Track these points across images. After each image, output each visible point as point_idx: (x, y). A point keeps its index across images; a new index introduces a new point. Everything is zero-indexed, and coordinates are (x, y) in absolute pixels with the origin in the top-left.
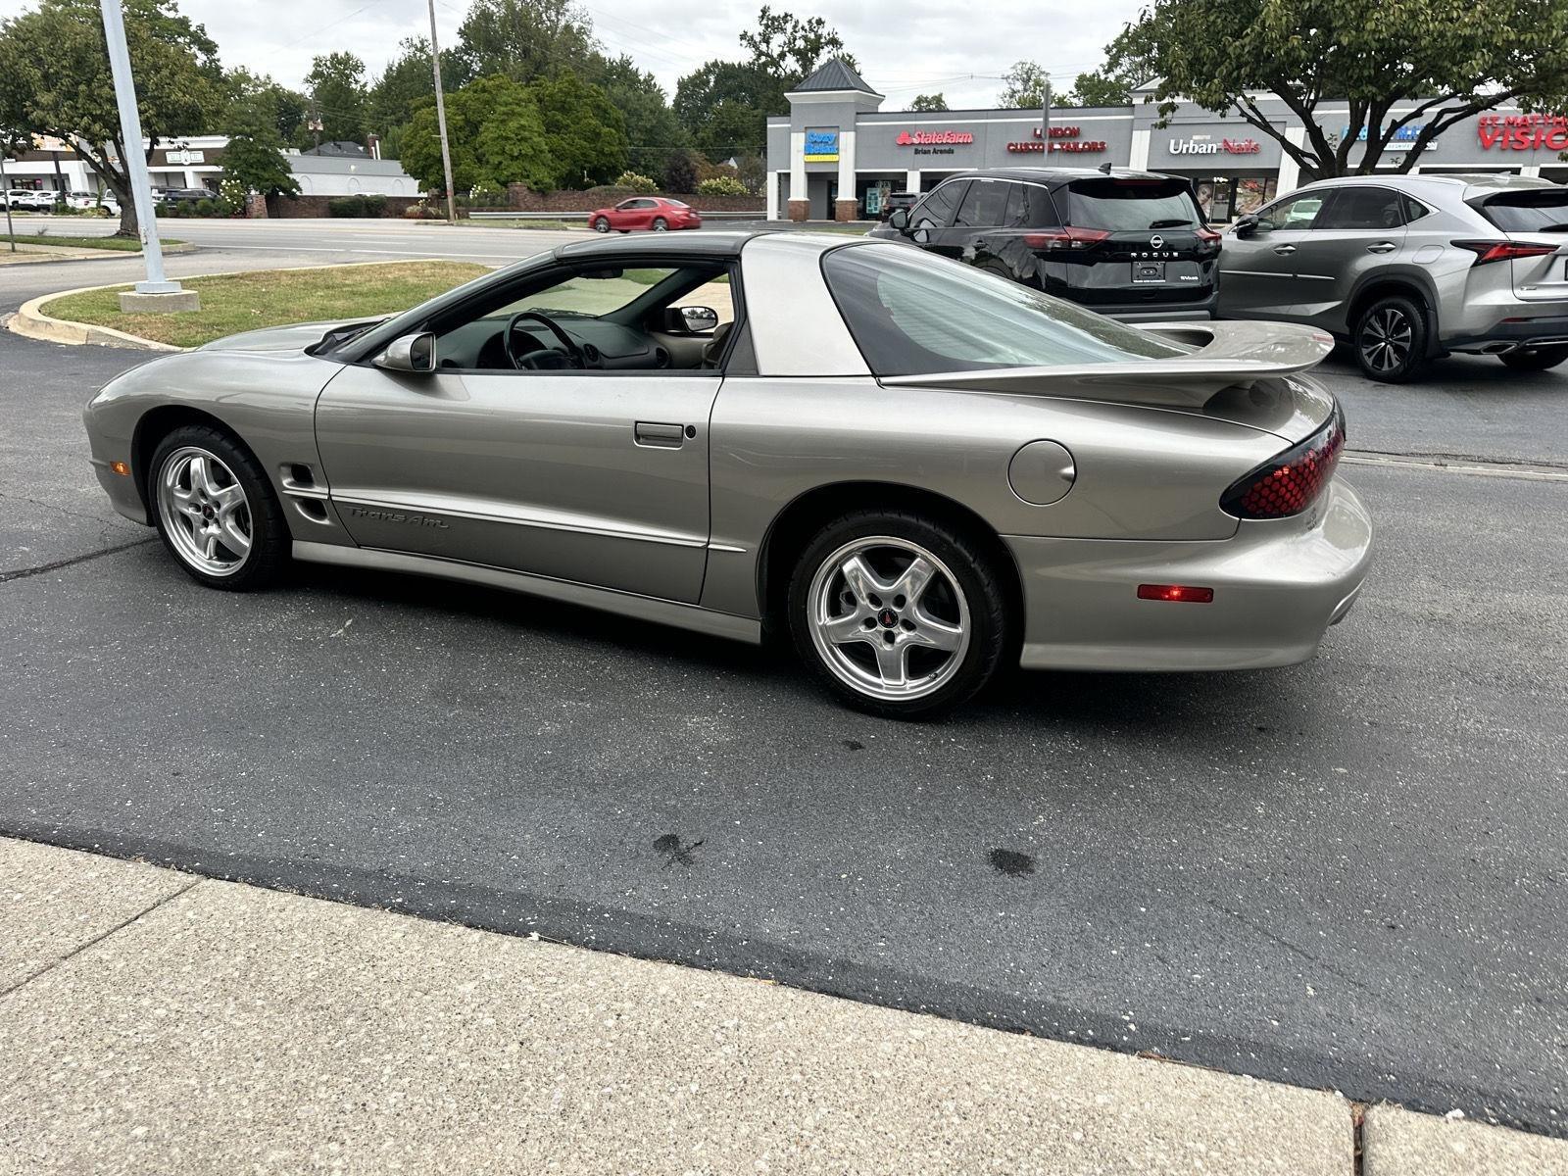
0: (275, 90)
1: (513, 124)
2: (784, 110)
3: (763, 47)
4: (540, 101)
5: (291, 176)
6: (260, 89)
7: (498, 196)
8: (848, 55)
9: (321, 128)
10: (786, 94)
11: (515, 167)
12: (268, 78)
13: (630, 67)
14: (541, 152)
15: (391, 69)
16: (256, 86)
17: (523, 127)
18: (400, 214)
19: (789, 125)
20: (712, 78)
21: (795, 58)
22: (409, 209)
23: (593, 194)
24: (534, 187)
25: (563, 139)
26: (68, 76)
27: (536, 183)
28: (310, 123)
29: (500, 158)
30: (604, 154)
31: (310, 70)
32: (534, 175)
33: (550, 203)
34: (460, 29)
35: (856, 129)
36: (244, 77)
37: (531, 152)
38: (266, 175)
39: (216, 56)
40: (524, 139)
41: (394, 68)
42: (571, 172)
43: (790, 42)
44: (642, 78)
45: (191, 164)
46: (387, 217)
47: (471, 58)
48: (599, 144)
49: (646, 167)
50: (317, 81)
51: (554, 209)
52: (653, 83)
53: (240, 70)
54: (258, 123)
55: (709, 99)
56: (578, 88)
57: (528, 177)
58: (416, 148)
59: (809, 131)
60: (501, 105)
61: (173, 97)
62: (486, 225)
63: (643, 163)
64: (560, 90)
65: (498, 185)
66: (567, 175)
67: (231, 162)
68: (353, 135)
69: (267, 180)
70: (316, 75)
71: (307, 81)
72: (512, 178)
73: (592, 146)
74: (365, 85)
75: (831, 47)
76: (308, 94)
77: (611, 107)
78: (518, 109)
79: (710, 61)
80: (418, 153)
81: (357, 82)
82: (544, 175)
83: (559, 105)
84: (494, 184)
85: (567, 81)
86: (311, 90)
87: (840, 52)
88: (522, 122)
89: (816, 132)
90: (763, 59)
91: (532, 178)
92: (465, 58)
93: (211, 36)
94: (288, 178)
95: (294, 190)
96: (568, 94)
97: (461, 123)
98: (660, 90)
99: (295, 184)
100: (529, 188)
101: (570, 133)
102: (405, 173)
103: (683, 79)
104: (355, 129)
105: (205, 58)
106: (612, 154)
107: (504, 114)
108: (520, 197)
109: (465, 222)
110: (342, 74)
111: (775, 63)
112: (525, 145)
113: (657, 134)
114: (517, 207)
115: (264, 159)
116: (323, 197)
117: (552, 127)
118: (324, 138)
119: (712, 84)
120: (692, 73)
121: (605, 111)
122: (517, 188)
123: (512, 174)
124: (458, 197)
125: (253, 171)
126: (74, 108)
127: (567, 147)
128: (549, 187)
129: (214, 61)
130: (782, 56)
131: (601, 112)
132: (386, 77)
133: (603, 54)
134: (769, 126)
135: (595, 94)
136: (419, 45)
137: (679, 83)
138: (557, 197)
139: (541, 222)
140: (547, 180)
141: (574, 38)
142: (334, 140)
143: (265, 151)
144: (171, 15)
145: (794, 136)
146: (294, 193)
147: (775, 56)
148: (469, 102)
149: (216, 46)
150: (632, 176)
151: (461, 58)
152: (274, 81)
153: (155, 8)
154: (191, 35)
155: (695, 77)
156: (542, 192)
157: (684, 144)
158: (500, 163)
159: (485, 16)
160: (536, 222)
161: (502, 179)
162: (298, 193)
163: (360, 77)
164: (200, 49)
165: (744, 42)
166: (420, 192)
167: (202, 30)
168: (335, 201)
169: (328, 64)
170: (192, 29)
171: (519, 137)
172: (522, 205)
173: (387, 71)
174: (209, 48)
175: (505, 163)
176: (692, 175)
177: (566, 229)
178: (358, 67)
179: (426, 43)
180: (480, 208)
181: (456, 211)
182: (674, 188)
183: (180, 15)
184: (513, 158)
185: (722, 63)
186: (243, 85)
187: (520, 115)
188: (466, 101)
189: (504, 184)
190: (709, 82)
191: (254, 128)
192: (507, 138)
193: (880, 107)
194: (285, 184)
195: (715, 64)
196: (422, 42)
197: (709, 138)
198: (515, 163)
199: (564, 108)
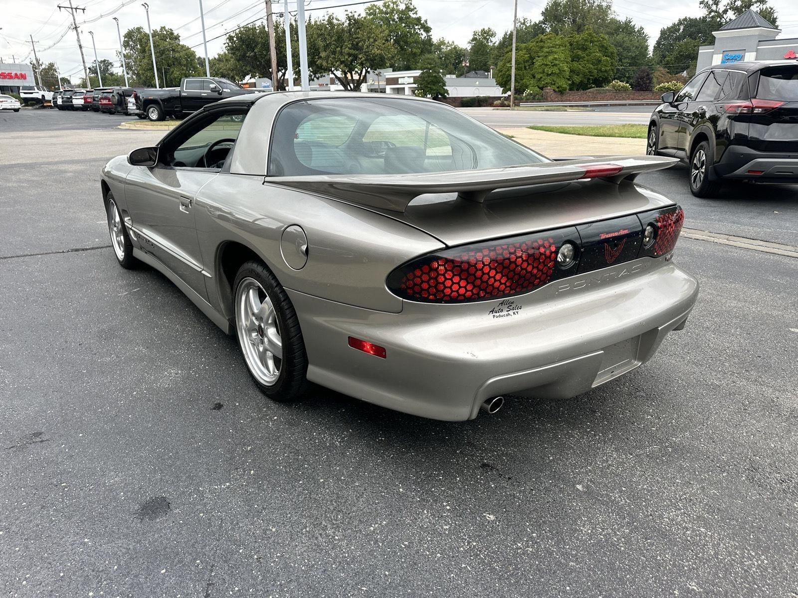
0: (455, 48)
1: (550, 58)
2: (711, 41)
3: (714, 8)
4: (571, 45)
5: (445, 88)
6: (449, 48)
7: (537, 94)
8: (770, 8)
9: (468, 65)
10: (713, 33)
11: (548, 80)
12: (453, 42)
13: (631, 24)
14: (564, 71)
15: (506, 34)
16: (447, 46)
17: (555, 59)
18: (491, 105)
19: (713, 50)
20: (682, 27)
21: (733, 12)
22: (496, 102)
23: (589, 92)
24: (557, 90)
25: (580, 64)
26: (334, 44)
27: (558, 88)
28: (464, 62)
29: (541, 75)
30: (601, 72)
31: (471, 37)
32: (558, 83)
33: (564, 97)
34: (543, 12)
35: (757, 51)
36: (442, 43)
37: (558, 71)
38: (434, 88)
39: (430, 34)
40: (555, 65)
41: (508, 34)
42: (581, 81)
43: (731, 3)
44: (636, 30)
45: (408, 84)
46: (485, 106)
47: (546, 26)
48: (600, 66)
49: (629, 78)
50: (473, 42)
51: (566, 101)
52: (642, 32)
53: (441, 40)
54: (434, 63)
55: (678, 39)
56: (592, 37)
57: (554, 84)
58: (503, 72)
59: (725, 53)
60: (546, 48)
61: (373, 51)
62: (525, 109)
63: (627, 75)
64: (583, 38)
65: (538, 89)
66: (579, 83)
67: (420, 82)
68: (484, 67)
69: (435, 90)
70: (474, 39)
71: (469, 43)
72: (546, 85)
73: (596, 67)
74: (495, 43)
75: (759, 4)
76: (469, 48)
77: (610, 46)
78: (554, 50)
79: (682, 18)
80: (504, 74)
81: (491, 41)
82: (564, 84)
83: (580, 47)
84: (537, 89)
85: (587, 34)
86: (471, 47)
87: (764, 7)
88: (556, 56)
89: (730, 53)
90: (713, 14)
91: (557, 85)
92: (543, 26)
93: (429, 24)
94: (444, 89)
95: (446, 94)
96: (586, 41)
97: (528, 59)
98: (645, 36)
99: (447, 92)
100: (554, 90)
101: (585, 61)
102: (497, 85)
103: (664, 29)
104: (485, 65)
105: (426, 35)
106: (606, 71)
107: (547, 52)
108: (549, 94)
109: (516, 108)
110: (485, 38)
111: (720, 16)
112: (555, 68)
113: (638, 60)
114: (546, 100)
115: (435, 80)
116: (459, 97)
117: (575, 58)
118: (470, 69)
119: (681, 30)
120: (670, 25)
121: (606, 49)
122: (547, 90)
123: (546, 83)
124: (516, 95)
125: (429, 86)
126: (334, 58)
127: (582, 68)
128: (565, 89)
129: (429, 36)
130: (725, 11)
131: (604, 49)
132: (503, 38)
133: (618, 18)
134: (700, 51)
135: (602, 40)
136: (523, 21)
137: (661, 31)
138: (568, 95)
139: (554, 107)
140: (564, 86)
141: (603, 11)
142: (475, 70)
143: (435, 76)
144: (414, 16)
145: (715, 56)
146: (446, 96)
147: (721, 12)
148: (533, 48)
149: (431, 29)
150: (617, 82)
151: (541, 26)
152: (456, 44)
153: (408, 14)
154: (421, 24)
155: (672, 27)
156: (561, 92)
157: (653, 64)
158: (541, 78)
159: (556, 4)
160: (552, 107)
161: (541, 86)
162: (447, 96)
163: (493, 39)
164: (424, 31)
165: (702, 6)
166: (502, 94)
167: (426, 22)
168: (464, 99)
169: (480, 34)
170: (422, 22)
171: (553, 64)
172: (549, 99)
173: (504, 35)
174: (427, 30)
175: (544, 77)
176: (650, 81)
177: (566, 111)
178: (493, 35)
179: (526, 20)
180: (527, 101)
181: (514, 103)
182: (639, 88)
183: (418, 16)
184: (548, 75)
185: (689, 18)
186: (442, 46)
187: (556, 53)
188: (531, 47)
189: (542, 89)
190: (679, 30)
191: (432, 65)
192: (546, 65)
193: (776, 37)
194: (442, 92)
195: (685, 19)
196: (524, 20)
197: (671, 60)
198: (549, 77)
199: (584, 49)
